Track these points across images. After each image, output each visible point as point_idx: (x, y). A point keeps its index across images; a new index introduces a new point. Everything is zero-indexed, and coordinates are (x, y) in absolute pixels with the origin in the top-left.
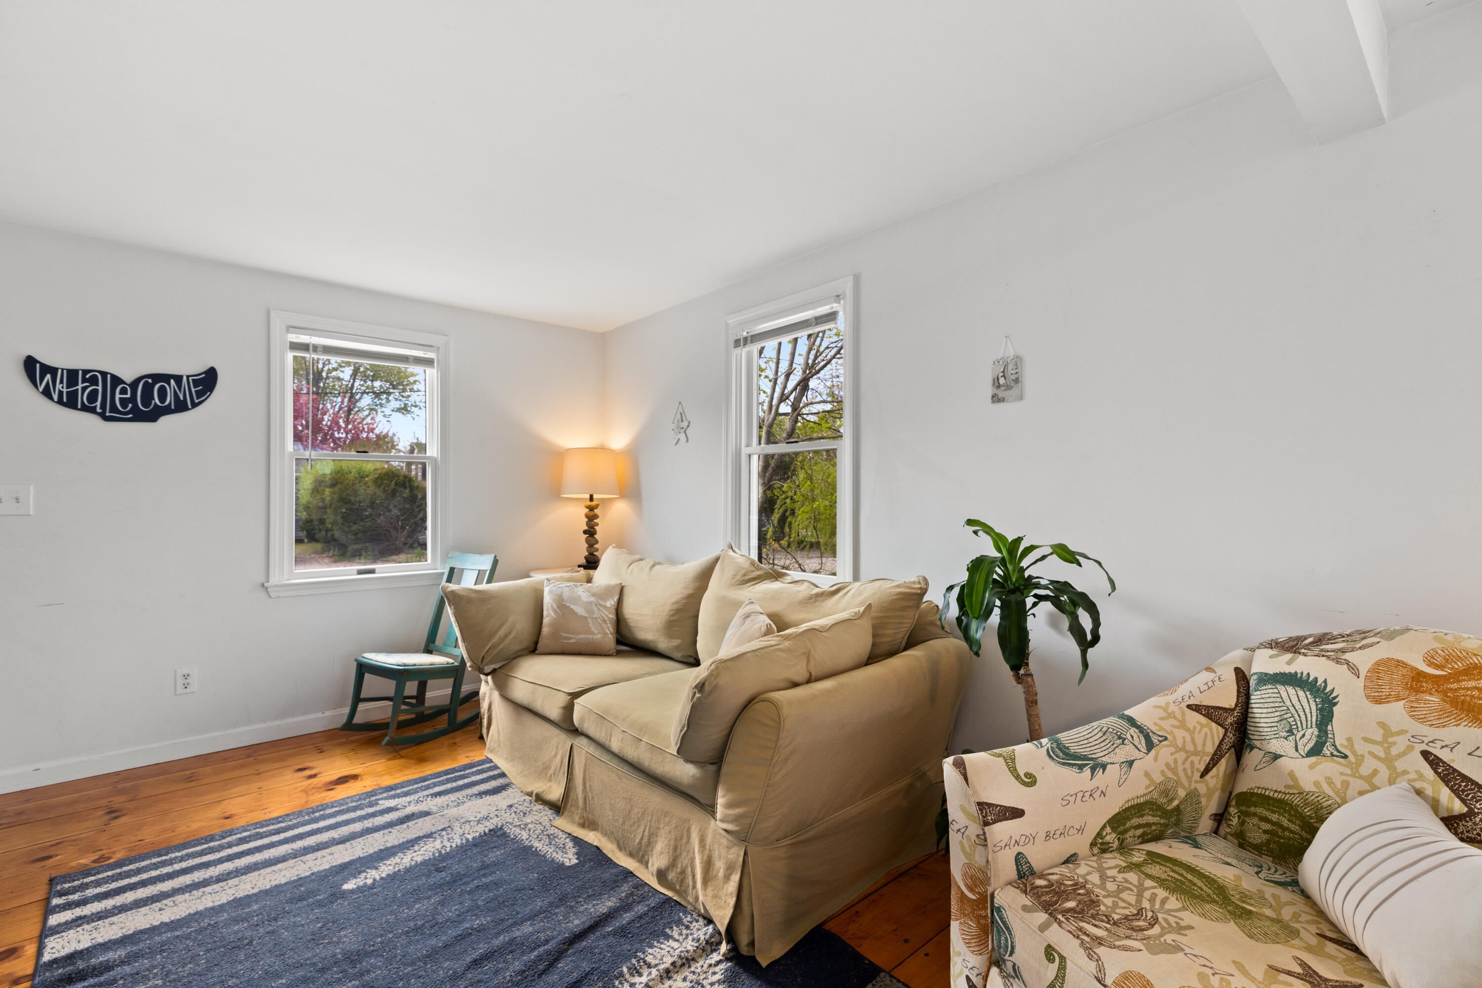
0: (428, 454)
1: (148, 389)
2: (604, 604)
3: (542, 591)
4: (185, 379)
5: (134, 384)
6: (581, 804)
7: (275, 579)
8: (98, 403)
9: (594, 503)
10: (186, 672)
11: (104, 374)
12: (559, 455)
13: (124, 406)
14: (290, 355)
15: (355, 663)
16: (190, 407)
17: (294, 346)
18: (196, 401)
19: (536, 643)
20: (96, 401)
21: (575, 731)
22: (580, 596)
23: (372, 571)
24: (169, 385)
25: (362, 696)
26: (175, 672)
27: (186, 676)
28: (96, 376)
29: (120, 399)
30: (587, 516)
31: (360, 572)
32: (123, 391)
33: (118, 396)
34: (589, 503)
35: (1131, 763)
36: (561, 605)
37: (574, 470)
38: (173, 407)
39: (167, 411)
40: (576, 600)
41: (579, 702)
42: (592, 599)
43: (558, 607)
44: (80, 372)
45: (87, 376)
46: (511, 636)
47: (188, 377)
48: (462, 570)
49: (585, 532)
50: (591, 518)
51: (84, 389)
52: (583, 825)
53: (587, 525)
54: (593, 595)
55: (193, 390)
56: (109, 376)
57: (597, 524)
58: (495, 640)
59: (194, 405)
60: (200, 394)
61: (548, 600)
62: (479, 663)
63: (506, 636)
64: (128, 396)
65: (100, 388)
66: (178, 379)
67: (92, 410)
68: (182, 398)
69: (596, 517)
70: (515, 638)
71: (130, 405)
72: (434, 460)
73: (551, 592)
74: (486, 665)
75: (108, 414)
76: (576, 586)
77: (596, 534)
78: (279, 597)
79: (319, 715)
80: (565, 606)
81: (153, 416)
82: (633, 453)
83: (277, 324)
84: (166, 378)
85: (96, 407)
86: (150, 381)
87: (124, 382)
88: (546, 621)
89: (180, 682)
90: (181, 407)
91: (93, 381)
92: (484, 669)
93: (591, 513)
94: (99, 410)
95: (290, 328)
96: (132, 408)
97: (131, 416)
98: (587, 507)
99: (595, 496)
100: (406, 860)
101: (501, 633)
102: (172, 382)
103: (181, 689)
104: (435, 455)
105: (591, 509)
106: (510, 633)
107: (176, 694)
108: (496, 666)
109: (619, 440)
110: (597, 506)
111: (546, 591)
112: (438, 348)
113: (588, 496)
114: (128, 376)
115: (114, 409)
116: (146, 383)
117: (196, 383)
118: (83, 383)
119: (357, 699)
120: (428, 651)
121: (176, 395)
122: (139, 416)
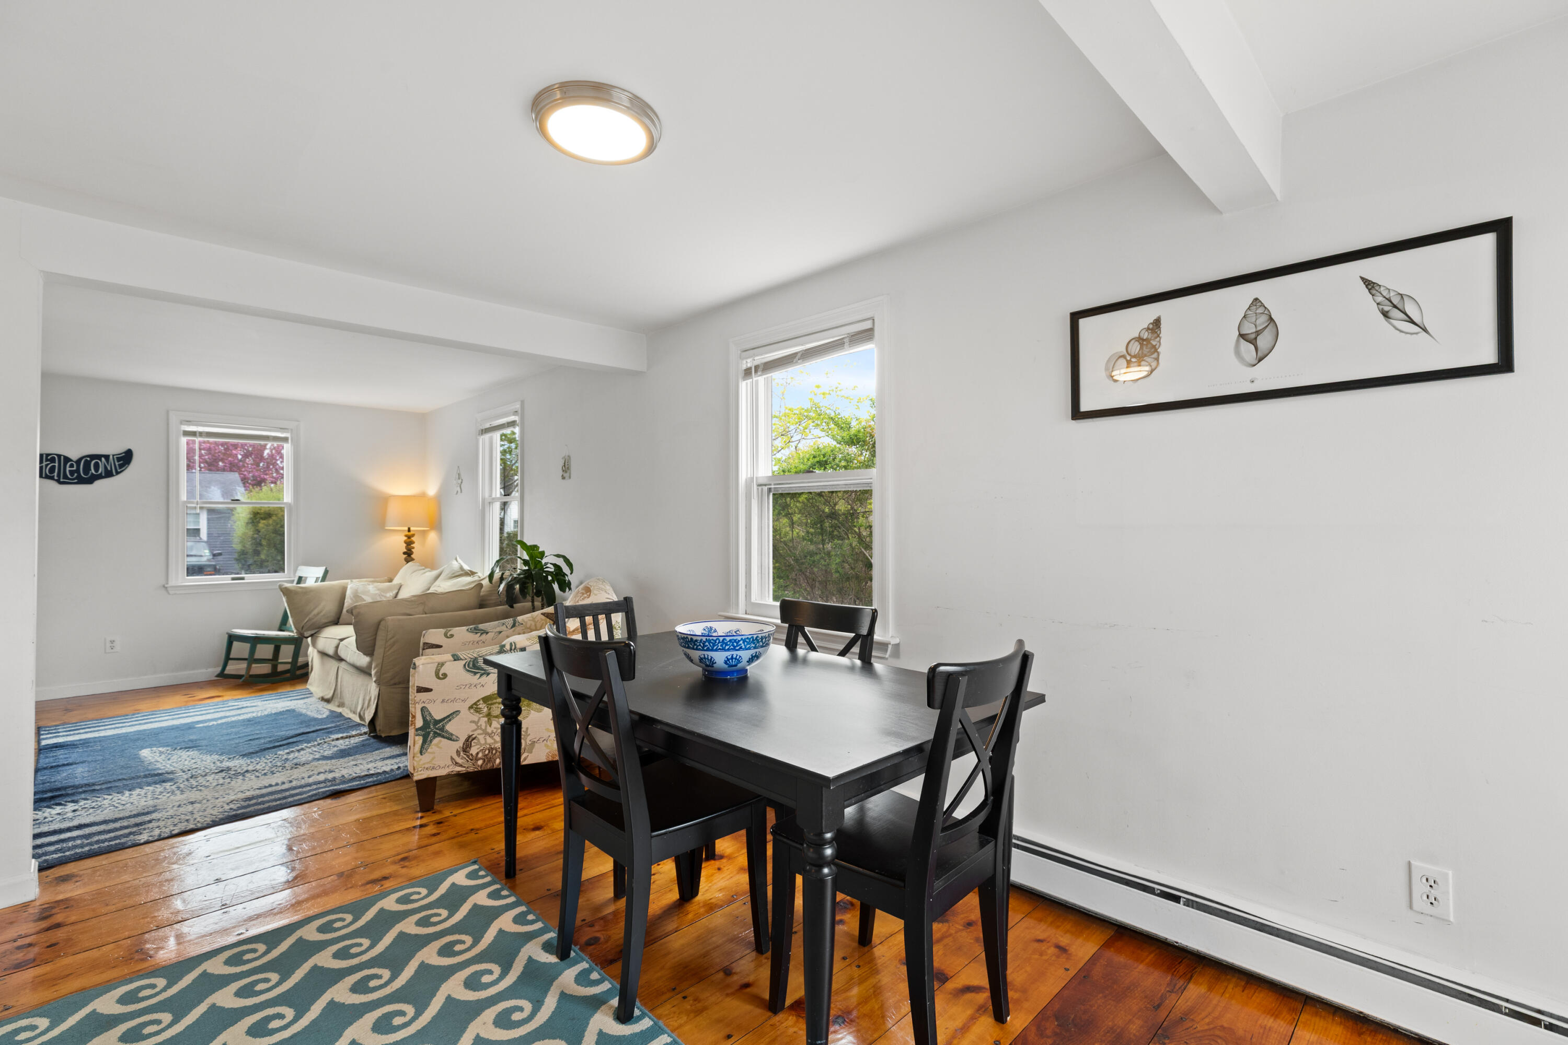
0: (285, 501)
1: (87, 465)
2: (385, 595)
3: (347, 588)
4: (111, 457)
5: (78, 462)
6: (339, 696)
7: (172, 582)
8: (56, 474)
9: (412, 533)
10: (112, 639)
11: (59, 456)
12: (384, 500)
13: (72, 476)
14: (184, 440)
15: (227, 635)
16: (114, 474)
17: (186, 433)
18: (119, 471)
19: (339, 618)
20: (54, 472)
21: (341, 660)
22: (369, 590)
23: (243, 579)
24: (101, 461)
25: (231, 656)
26: (105, 639)
27: (112, 642)
28: (54, 457)
29: (70, 471)
30: (405, 542)
31: (233, 579)
32: (72, 466)
33: (68, 469)
34: (407, 533)
35: (500, 632)
36: (356, 596)
37: (394, 511)
38: (103, 475)
39: (100, 477)
40: (366, 592)
41: (342, 643)
42: (377, 592)
43: (354, 597)
44: (44, 455)
45: (49, 458)
46: (322, 614)
47: (113, 455)
48: (306, 578)
49: (404, 553)
50: (409, 543)
51: (47, 465)
52: (339, 706)
53: (406, 548)
54: (379, 590)
55: (117, 463)
56: (62, 457)
57: (413, 548)
58: (310, 616)
59: (118, 473)
60: (121, 466)
61: (349, 593)
62: (300, 630)
63: (318, 614)
64: (75, 468)
65: (57, 464)
66: (107, 457)
67: (52, 478)
68: (109, 469)
69: (413, 542)
70: (324, 615)
71: (76, 474)
72: (289, 505)
73: (351, 588)
74: (305, 631)
75: (62, 480)
76: (369, 585)
77: (412, 554)
78: (175, 594)
79: (204, 670)
80: (358, 596)
81: (90, 480)
82: (439, 499)
83: (174, 419)
84: (99, 457)
85: (54, 476)
86: (88, 459)
87: (71, 460)
88: (346, 605)
89: (108, 645)
90: (109, 474)
91: (53, 460)
92: (304, 634)
93: (409, 540)
94: (56, 478)
95: (183, 422)
96: (77, 476)
97: (76, 481)
98: (406, 536)
99: (411, 529)
100: (229, 720)
101: (315, 612)
102: (103, 459)
103: (108, 650)
104: (290, 502)
105: (409, 537)
106: (321, 612)
107: (105, 653)
108: (313, 632)
109: (432, 491)
110: (413, 535)
111: (349, 587)
112: (292, 430)
113: (407, 529)
114: (74, 455)
115: (65, 477)
116: (86, 460)
117: (119, 459)
118: (46, 461)
119: (228, 658)
120: (280, 630)
121: (106, 467)
122: (81, 481)
